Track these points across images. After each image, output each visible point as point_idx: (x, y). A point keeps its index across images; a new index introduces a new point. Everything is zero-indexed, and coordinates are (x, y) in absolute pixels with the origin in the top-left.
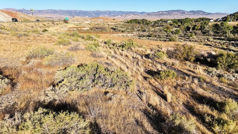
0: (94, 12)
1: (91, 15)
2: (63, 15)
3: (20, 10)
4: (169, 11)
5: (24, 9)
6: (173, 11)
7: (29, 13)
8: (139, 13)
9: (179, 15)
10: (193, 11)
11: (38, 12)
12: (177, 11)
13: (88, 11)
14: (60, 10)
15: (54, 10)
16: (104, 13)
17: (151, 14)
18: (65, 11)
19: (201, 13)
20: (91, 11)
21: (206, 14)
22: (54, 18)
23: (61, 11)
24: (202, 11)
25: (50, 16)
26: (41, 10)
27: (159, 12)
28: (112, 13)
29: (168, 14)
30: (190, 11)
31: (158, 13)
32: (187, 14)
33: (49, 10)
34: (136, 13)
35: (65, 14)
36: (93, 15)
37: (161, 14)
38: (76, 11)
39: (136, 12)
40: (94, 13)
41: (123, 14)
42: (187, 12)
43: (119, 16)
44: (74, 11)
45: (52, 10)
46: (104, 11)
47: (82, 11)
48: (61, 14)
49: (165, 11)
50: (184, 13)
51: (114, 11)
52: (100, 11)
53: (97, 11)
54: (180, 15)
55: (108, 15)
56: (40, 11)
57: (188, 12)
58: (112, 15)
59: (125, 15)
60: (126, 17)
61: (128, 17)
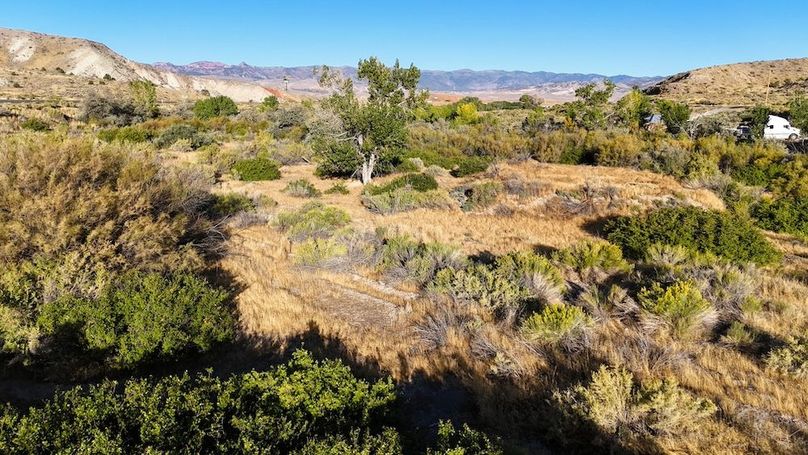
0: (450, 76)
1: (440, 84)
3: (234, 67)
5: (246, 65)
8: (605, 77)
11: (285, 74)
13: (431, 73)
14: (347, 68)
16: (484, 78)
20: (442, 72)
26: (294, 69)
28: (511, 78)
36: (446, 86)
39: (595, 76)
40: (451, 78)
41: (547, 81)
43: (533, 90)
46: (485, 72)
51: (517, 72)
52: (471, 72)
53: (462, 72)
56: (288, 71)
58: (510, 84)
59: (551, 86)
60: (554, 91)
61: (561, 92)
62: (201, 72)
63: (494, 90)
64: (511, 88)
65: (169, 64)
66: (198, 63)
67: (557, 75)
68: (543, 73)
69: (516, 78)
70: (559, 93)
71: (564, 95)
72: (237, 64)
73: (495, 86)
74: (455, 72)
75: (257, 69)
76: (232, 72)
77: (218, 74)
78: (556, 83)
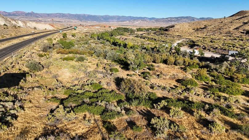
0: (102, 17)
1: (99, 19)
2: (71, 19)
3: (29, 13)
4: (178, 17)
5: (33, 12)
6: (183, 17)
7: (38, 16)
8: (149, 18)
10: (203, 18)
11: (47, 16)
12: (187, 17)
13: (96, 16)
14: (69, 14)
15: (63, 14)
16: (113, 18)
17: (160, 20)
18: (73, 15)
22: (63, 22)
25: (58, 20)
26: (50, 14)
27: (168, 18)
29: (177, 21)
30: (201, 18)
31: (166, 20)
33: (57, 13)
34: (146, 19)
35: (74, 18)
36: (101, 20)
37: (169, 20)
38: (84, 15)
41: (132, 19)
43: (127, 22)
45: (60, 14)
46: (113, 16)
47: (91, 16)
49: (174, 18)
50: (193, 20)
51: (123, 16)
52: (109, 16)
53: (106, 16)
56: (48, 14)
57: (197, 19)
59: (133, 21)
60: (134, 22)
61: (136, 23)
62: (17, 15)
63: (116, 22)
64: (121, 21)
65: (4, 12)
66: (15, 12)
67: (135, 17)
68: (130, 17)
69: (122, 18)
70: (135, 23)
72: (30, 12)
73: (116, 20)
74: (104, 16)
75: (37, 14)
76: (28, 15)
77: (23, 15)
78: (135, 20)
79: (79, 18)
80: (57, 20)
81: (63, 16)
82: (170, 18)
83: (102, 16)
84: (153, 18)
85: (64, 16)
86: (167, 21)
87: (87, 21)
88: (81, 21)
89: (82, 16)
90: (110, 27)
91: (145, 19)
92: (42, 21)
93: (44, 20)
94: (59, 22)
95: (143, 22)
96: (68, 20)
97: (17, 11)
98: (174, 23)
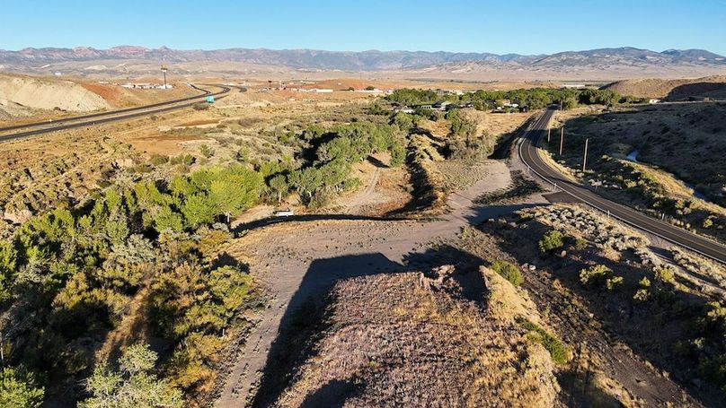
0: (359, 56)
1: (350, 64)
2: (271, 64)
3: (155, 51)
4: (592, 52)
5: (166, 48)
6: (607, 51)
7: (180, 58)
8: (498, 56)
9: (624, 64)
10: (674, 53)
11: (203, 57)
12: (621, 51)
13: (342, 54)
14: (264, 50)
15: (247, 50)
16: (389, 58)
17: (533, 59)
18: (276, 52)
19: (701, 58)
20: (351, 53)
21: (716, 63)
22: (245, 73)
23: (267, 52)
24: (703, 53)
25: (233, 69)
26: (212, 51)
27: (560, 54)
28: (414, 57)
29: (588, 62)
30: (665, 52)
31: (554, 59)
32: (651, 63)
33: (232, 50)
35: (277, 62)
36: (355, 65)
37: (563, 61)
38: (308, 52)
39: (489, 54)
40: (359, 59)
41: (447, 59)
42: (654, 56)
43: (433, 68)
44: (304, 52)
45: (240, 51)
46: (391, 52)
47: (327, 54)
48: (265, 63)
49: (581, 53)
50: (643, 57)
51: (419, 52)
52: (378, 52)
53: (370, 53)
54: (627, 64)
55: (401, 64)
56: (207, 54)
57: (658, 55)
58: (414, 63)
59: (450, 65)
60: (453, 69)
61: (460, 71)
62: (123, 56)
63: (399, 69)
64: (415, 68)
65: (90, 49)
66: (120, 47)
67: (455, 54)
68: (442, 53)
69: (419, 58)
70: (458, 71)
71: (463, 73)
72: (158, 48)
73: (400, 65)
74: (363, 52)
75: (177, 52)
76: (153, 56)
77: (139, 58)
78: (455, 62)
79: (291, 61)
80: (229, 70)
81: (247, 55)
82: (567, 53)
83: (358, 54)
84: (512, 56)
85: (251, 57)
86: (556, 64)
87: (313, 70)
88: (296, 68)
89: (302, 55)
90: (370, 88)
91: (488, 58)
92: (187, 73)
93: (193, 70)
94: (235, 73)
95: (483, 68)
96: (258, 67)
97: (124, 47)
98: (582, 67)
